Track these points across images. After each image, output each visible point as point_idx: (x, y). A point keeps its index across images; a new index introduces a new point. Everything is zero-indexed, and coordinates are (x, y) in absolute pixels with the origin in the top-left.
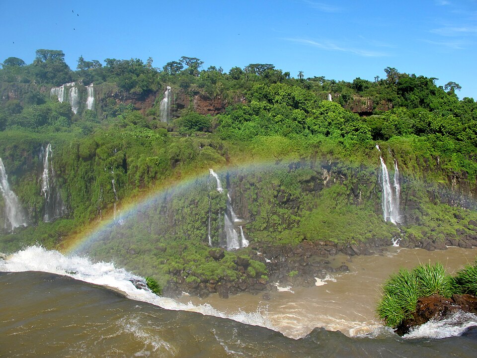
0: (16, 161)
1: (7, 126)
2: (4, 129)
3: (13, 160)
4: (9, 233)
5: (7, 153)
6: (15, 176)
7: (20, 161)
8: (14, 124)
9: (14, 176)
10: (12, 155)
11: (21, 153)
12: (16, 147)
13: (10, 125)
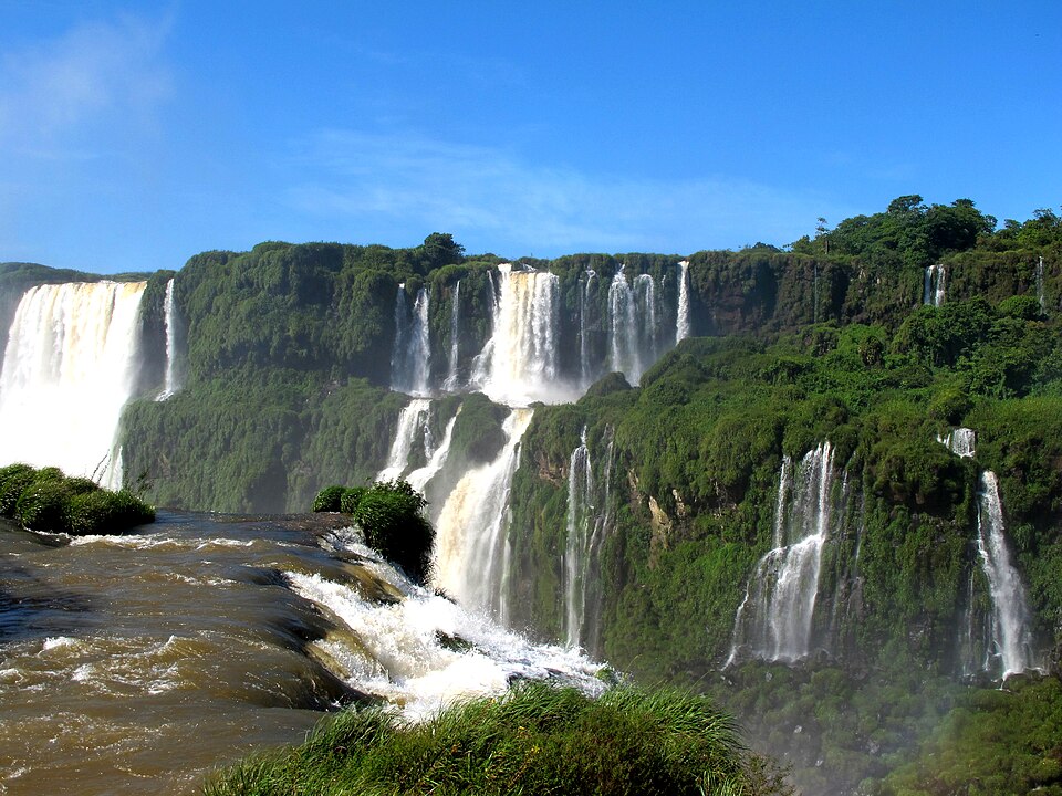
0: (1033, 482)
1: (1035, 382)
2: (1027, 392)
3: (1024, 482)
4: (994, 686)
5: (1010, 461)
6: (1029, 526)
7: (1044, 483)
8: (1053, 377)
9: (1023, 525)
10: (1023, 466)
11: (1050, 460)
12: (1036, 443)
13: (1040, 379)
